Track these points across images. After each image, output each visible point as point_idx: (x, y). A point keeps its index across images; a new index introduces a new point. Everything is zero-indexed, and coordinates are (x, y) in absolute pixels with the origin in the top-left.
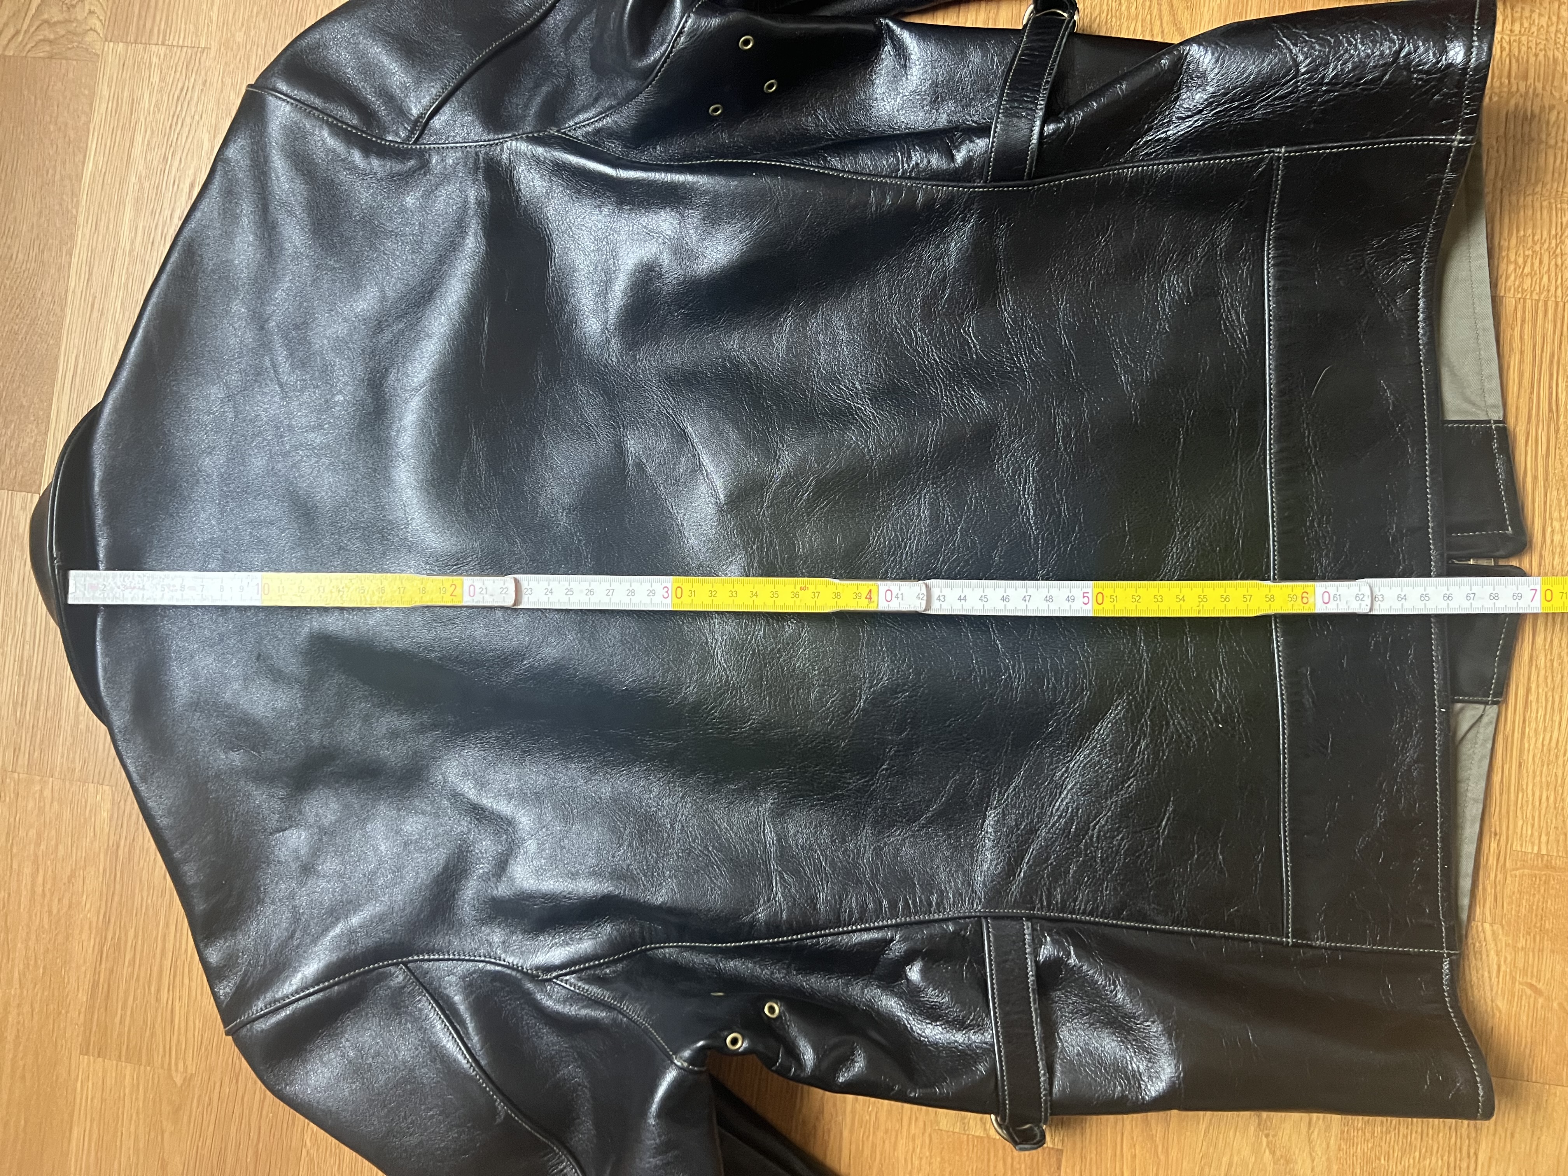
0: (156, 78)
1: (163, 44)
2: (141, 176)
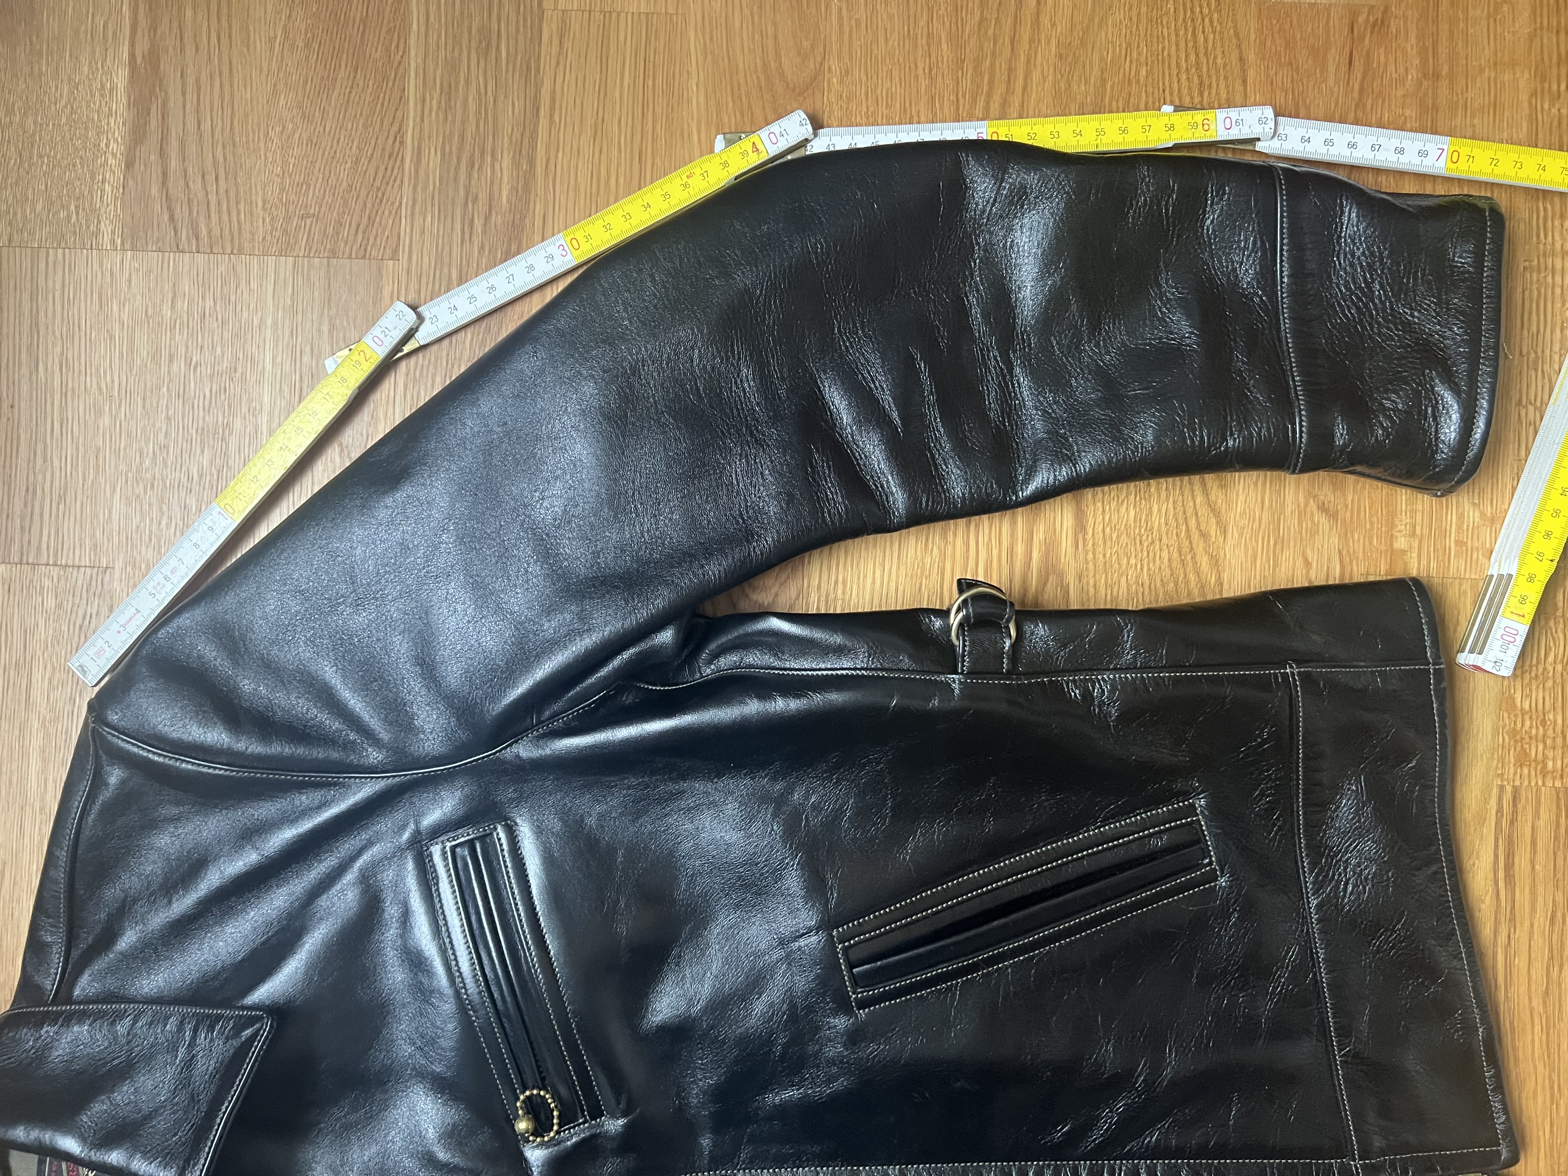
0: (51, 603)
1: (55, 565)
2: (44, 719)
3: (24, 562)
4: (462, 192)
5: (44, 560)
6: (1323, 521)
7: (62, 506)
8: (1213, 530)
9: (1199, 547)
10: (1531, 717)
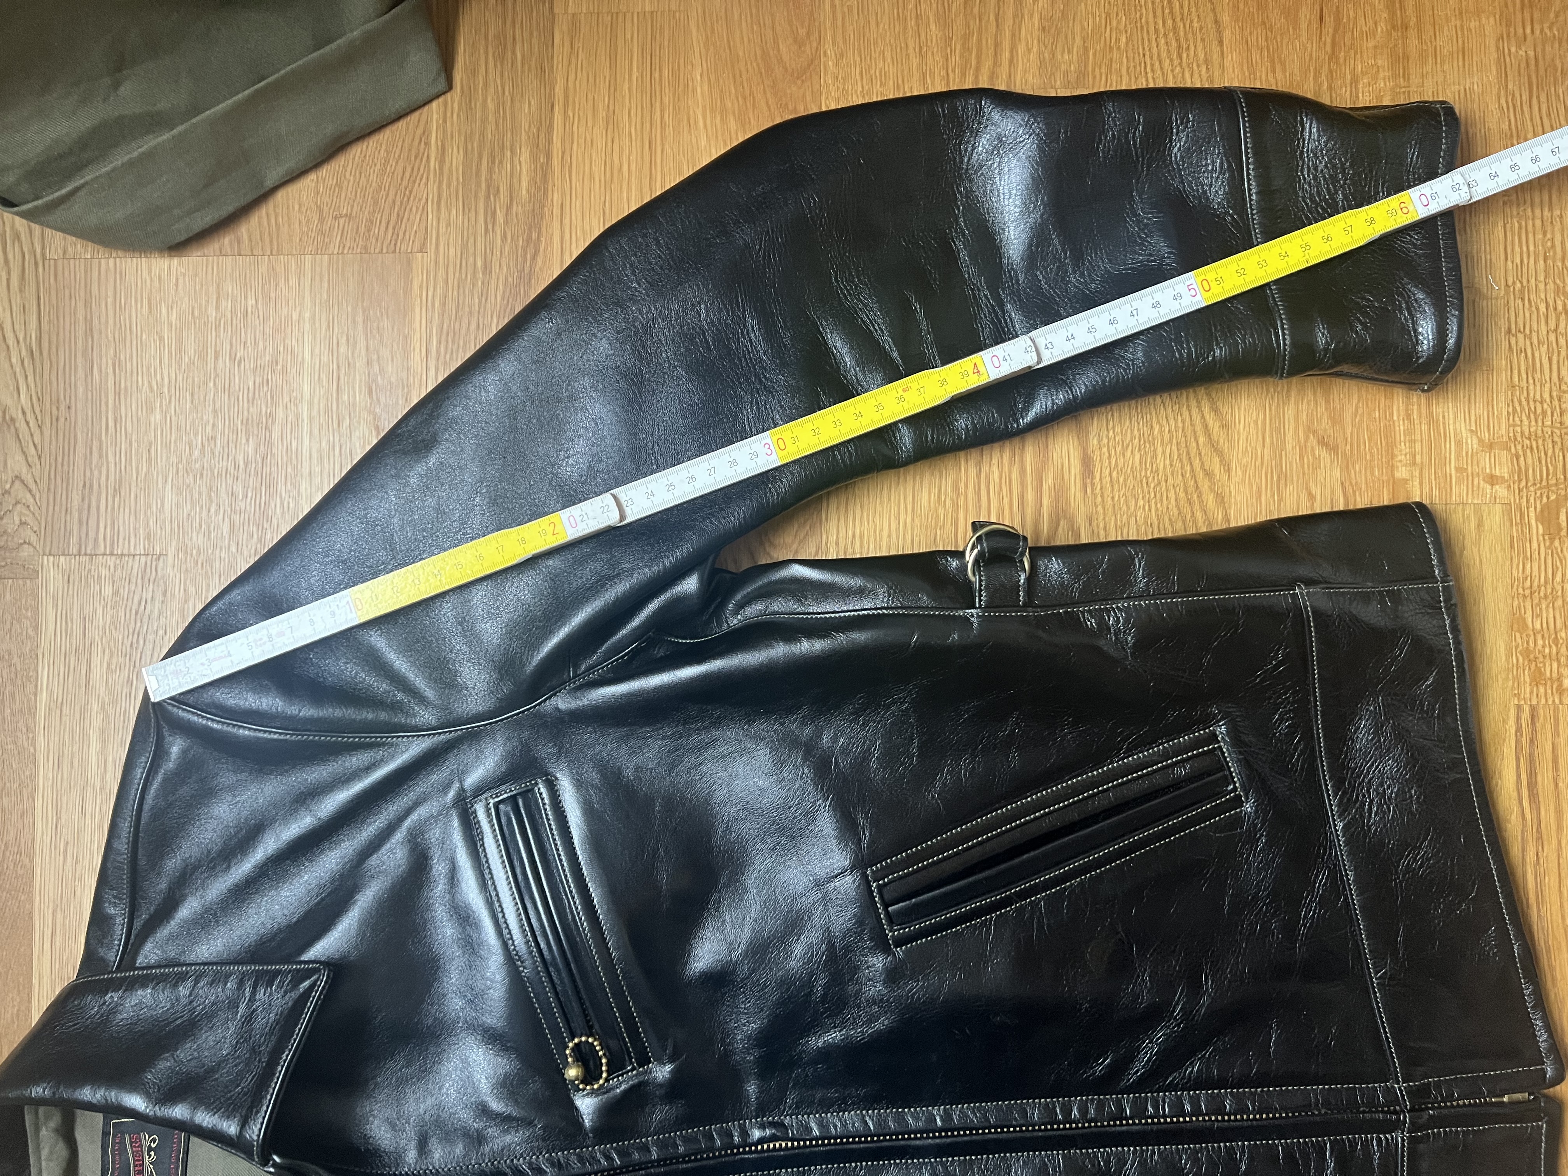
0: (108, 591)
1: (112, 554)
3: (83, 553)
4: (483, 186)
5: (101, 550)
6: (1324, 454)
7: (117, 499)
8: (1216, 467)
9: (1205, 485)
10: (1543, 636)
